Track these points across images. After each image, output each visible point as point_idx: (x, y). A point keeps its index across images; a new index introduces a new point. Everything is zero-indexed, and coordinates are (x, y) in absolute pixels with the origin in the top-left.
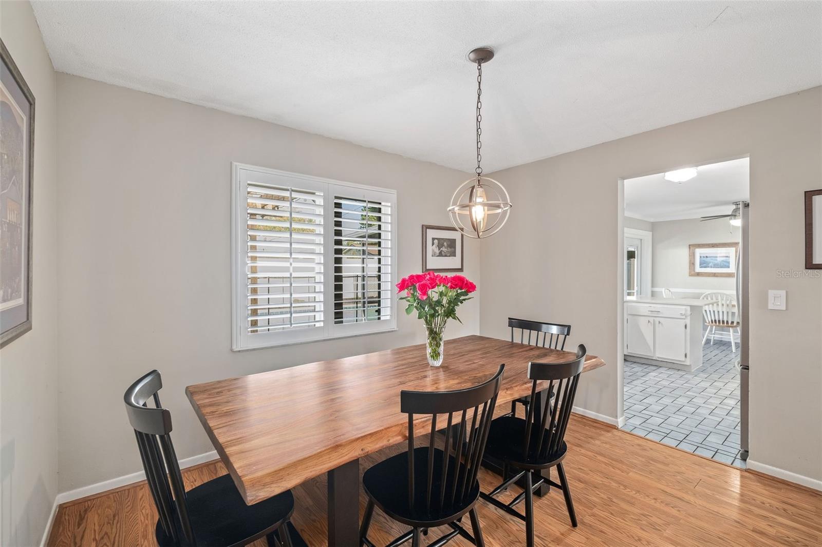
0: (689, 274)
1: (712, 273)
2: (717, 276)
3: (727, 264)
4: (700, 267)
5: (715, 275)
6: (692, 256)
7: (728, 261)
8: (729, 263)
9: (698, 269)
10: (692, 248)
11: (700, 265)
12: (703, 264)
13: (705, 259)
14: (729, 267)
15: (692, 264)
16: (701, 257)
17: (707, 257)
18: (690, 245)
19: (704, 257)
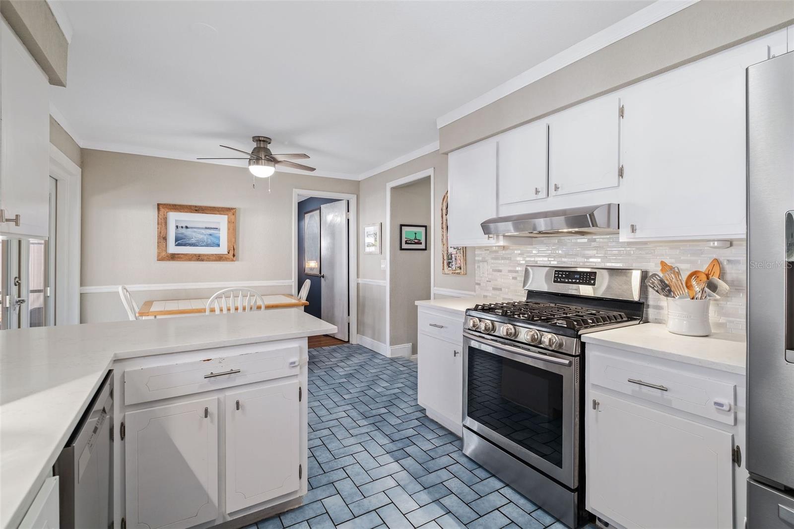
0: (158, 256)
1: (195, 255)
2: (203, 260)
3: (216, 241)
4: (176, 245)
5: (199, 258)
6: (163, 223)
7: (217, 235)
8: (218, 238)
9: (172, 248)
10: (162, 210)
11: (176, 241)
12: (179, 241)
13: (184, 231)
14: (219, 245)
15: (163, 238)
16: (177, 227)
17: (187, 227)
18: (159, 205)
19: (182, 227)
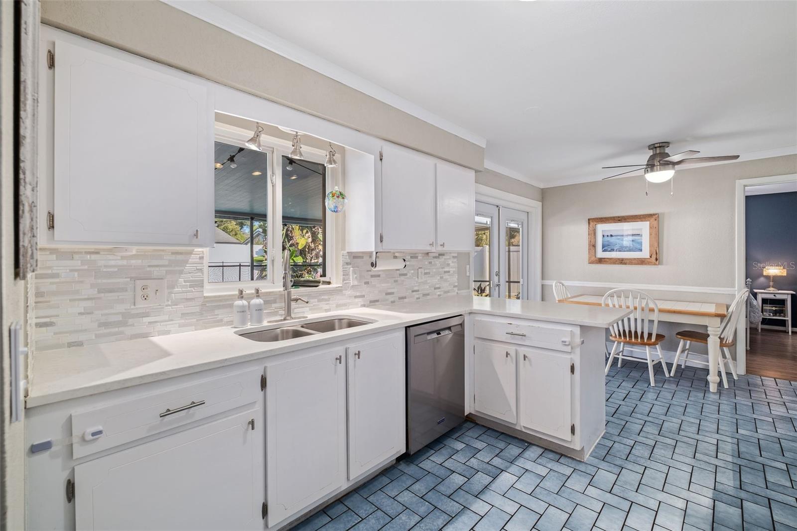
0: (589, 260)
1: (619, 259)
2: (625, 264)
3: (638, 246)
4: (603, 251)
5: (622, 261)
6: (593, 233)
7: (639, 241)
8: (641, 244)
9: (600, 254)
10: (592, 223)
11: (603, 248)
12: (605, 248)
13: (609, 239)
14: (641, 250)
15: (593, 246)
16: (603, 236)
17: (611, 236)
18: (589, 220)
19: (608, 236)
